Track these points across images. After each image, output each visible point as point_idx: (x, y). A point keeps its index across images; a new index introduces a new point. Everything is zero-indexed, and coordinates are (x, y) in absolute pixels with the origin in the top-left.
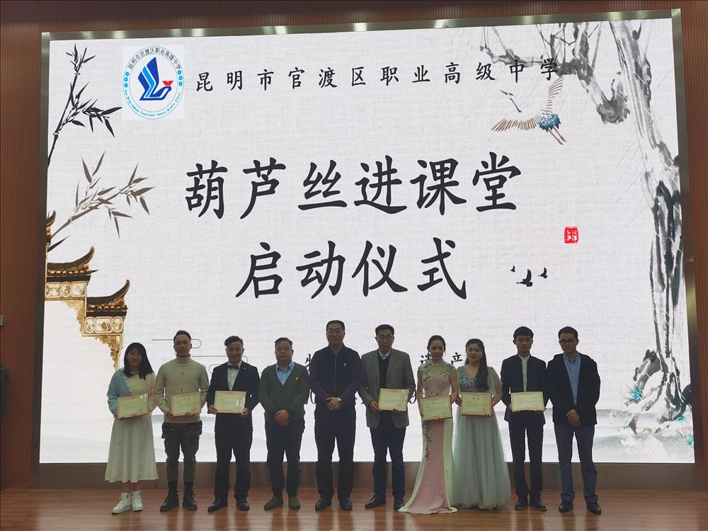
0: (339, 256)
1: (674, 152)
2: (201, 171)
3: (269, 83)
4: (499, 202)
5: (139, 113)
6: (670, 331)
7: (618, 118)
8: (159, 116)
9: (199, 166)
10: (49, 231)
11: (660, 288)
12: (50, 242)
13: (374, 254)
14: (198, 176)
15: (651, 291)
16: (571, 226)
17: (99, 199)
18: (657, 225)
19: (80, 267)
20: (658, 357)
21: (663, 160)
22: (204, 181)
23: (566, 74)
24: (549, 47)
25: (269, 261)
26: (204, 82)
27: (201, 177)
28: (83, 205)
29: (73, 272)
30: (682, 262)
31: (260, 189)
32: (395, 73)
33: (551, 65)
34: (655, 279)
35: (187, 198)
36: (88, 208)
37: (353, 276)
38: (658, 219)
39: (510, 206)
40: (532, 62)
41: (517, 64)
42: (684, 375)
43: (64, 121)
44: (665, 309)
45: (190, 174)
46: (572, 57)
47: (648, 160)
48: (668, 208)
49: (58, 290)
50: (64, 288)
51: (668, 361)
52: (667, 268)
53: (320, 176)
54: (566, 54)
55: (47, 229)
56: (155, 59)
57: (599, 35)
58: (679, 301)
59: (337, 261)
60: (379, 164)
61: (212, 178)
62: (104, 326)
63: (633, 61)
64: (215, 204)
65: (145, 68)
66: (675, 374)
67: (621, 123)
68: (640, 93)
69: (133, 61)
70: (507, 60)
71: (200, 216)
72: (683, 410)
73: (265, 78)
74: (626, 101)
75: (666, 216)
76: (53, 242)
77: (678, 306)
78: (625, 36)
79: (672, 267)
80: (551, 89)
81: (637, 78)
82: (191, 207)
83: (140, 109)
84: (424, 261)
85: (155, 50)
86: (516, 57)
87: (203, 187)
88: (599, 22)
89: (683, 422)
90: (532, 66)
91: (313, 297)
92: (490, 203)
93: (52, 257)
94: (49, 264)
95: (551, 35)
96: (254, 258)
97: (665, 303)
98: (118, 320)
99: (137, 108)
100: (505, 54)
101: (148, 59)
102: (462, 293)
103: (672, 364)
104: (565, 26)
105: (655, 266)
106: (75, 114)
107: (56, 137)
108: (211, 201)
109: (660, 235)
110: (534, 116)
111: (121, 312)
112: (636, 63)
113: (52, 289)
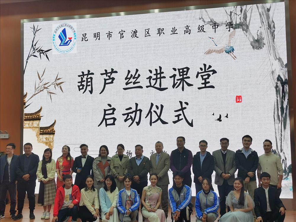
0: (140, 109)
1: (285, 62)
2: (83, 75)
3: (111, 37)
4: (207, 85)
5: (59, 51)
6: (283, 141)
7: (259, 48)
8: (67, 52)
9: (83, 73)
10: (25, 100)
11: (278, 122)
12: (25, 105)
13: (154, 108)
14: (82, 77)
15: (274, 123)
16: (238, 95)
17: (44, 87)
18: (277, 94)
19: (37, 114)
20: (277, 152)
21: (280, 65)
22: (85, 79)
23: (237, 28)
24: (229, 17)
25: (111, 111)
26: (84, 37)
27: (84, 77)
28: (38, 90)
29: (34, 117)
30: (288, 111)
31: (107, 82)
32: (163, 31)
33: (230, 25)
34: (276, 118)
35: (78, 86)
36: (39, 91)
37: (146, 118)
38: (277, 91)
39: (213, 87)
40: (222, 24)
41: (215, 25)
42: (289, 160)
43: (30, 55)
44: (280, 131)
45: (79, 76)
46: (240, 21)
47: (273, 65)
48: (282, 86)
49: (29, 124)
50: (31, 123)
51: (281, 154)
52: (281, 113)
53: (132, 75)
54: (237, 20)
55: (24, 99)
56: (65, 29)
57: (252, 10)
58: (286, 128)
59: (139, 111)
60: (156, 70)
61: (88, 77)
62: (46, 138)
63: (267, 22)
64: (89, 88)
65: (61, 32)
66: (285, 159)
67: (261, 49)
68: (270, 36)
69: (56, 30)
70: (211, 23)
71: (83, 93)
72: (288, 175)
73: (109, 35)
74: (264, 40)
75: (281, 90)
76: (26, 105)
77: (286, 130)
78: (263, 10)
79: (284, 112)
80: (230, 36)
81: (269, 29)
82: (80, 89)
83: (59, 50)
84: (175, 111)
85: (65, 25)
86: (215, 22)
87: (84, 81)
88: (252, 5)
89: (288, 180)
90: (222, 25)
91: (129, 127)
92: (204, 86)
93: (26, 111)
94: (25, 114)
95: (230, 12)
96: (105, 111)
97: (280, 128)
98: (51, 136)
99: (58, 49)
100: (210, 21)
101: (62, 28)
102: (191, 125)
103: (283, 155)
104: (236, 7)
105: (276, 112)
106: (34, 52)
107: (27, 62)
108: (88, 87)
109: (278, 99)
110: (222, 47)
111: (53, 133)
112: (268, 22)
113: (26, 124)
